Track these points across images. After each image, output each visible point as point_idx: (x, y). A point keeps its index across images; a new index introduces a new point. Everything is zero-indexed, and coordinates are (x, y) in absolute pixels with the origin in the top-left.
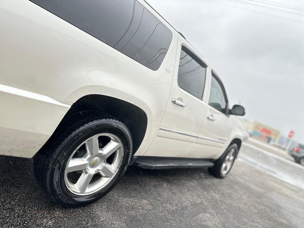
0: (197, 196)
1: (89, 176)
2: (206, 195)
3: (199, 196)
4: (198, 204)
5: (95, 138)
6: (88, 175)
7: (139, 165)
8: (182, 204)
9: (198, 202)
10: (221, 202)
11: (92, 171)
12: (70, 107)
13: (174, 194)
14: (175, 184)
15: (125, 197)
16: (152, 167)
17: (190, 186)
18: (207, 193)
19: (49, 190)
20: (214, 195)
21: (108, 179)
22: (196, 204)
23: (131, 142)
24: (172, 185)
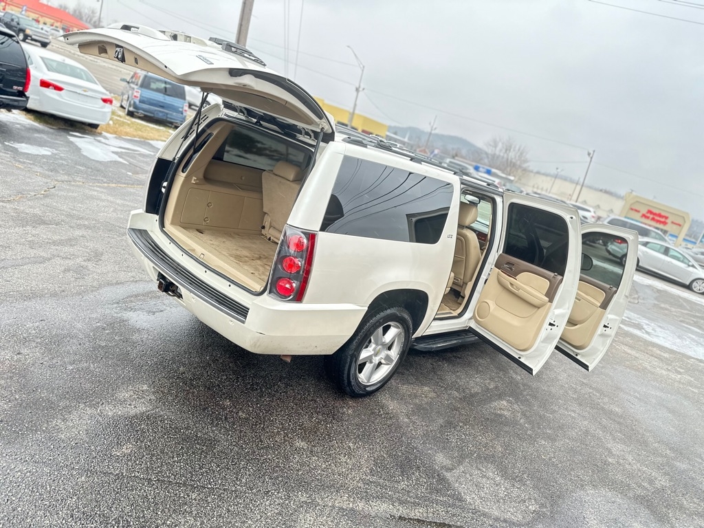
0: (490, 379)
1: (374, 365)
2: (503, 377)
3: (492, 379)
4: (491, 389)
5: (380, 330)
6: (372, 364)
7: (415, 347)
8: (470, 390)
9: (491, 387)
10: (524, 385)
11: (376, 360)
12: (367, 308)
13: (458, 377)
14: (458, 364)
15: (404, 384)
16: (432, 348)
17: (479, 365)
18: (504, 375)
19: (346, 381)
20: (514, 376)
21: (389, 366)
22: (488, 389)
23: (411, 326)
24: (454, 366)
